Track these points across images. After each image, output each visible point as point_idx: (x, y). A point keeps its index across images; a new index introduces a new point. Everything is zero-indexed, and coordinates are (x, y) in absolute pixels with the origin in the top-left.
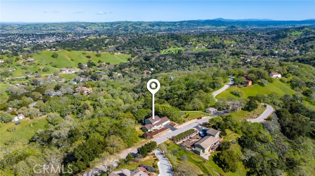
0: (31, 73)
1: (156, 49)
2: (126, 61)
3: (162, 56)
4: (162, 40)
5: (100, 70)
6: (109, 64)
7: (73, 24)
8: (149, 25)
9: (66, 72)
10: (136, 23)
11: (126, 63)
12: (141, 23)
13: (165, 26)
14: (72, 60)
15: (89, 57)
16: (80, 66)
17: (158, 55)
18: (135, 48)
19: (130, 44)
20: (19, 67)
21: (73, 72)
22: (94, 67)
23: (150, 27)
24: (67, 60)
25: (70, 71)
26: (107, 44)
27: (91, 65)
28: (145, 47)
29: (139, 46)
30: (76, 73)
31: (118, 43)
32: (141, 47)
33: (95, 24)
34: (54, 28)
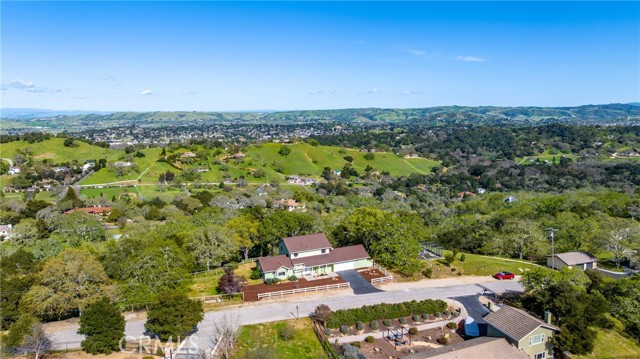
0: (232, 178)
1: (505, 155)
2: (426, 172)
3: (516, 167)
4: (523, 136)
5: (364, 185)
6: (386, 174)
7: (353, 111)
8: (504, 113)
9: (296, 182)
10: (474, 110)
11: (424, 176)
12: (485, 110)
13: (541, 115)
14: (315, 162)
15: (349, 159)
16: (326, 173)
17: (506, 164)
18: (458, 150)
19: (447, 144)
20: (217, 166)
21: (309, 183)
22: (353, 178)
23: (504, 116)
24: (304, 160)
25: (304, 181)
26: (399, 142)
27: (348, 172)
28: (480, 150)
29: (468, 146)
30: (314, 185)
31: (424, 140)
32: (471, 150)
33: (392, 110)
34: (317, 118)
